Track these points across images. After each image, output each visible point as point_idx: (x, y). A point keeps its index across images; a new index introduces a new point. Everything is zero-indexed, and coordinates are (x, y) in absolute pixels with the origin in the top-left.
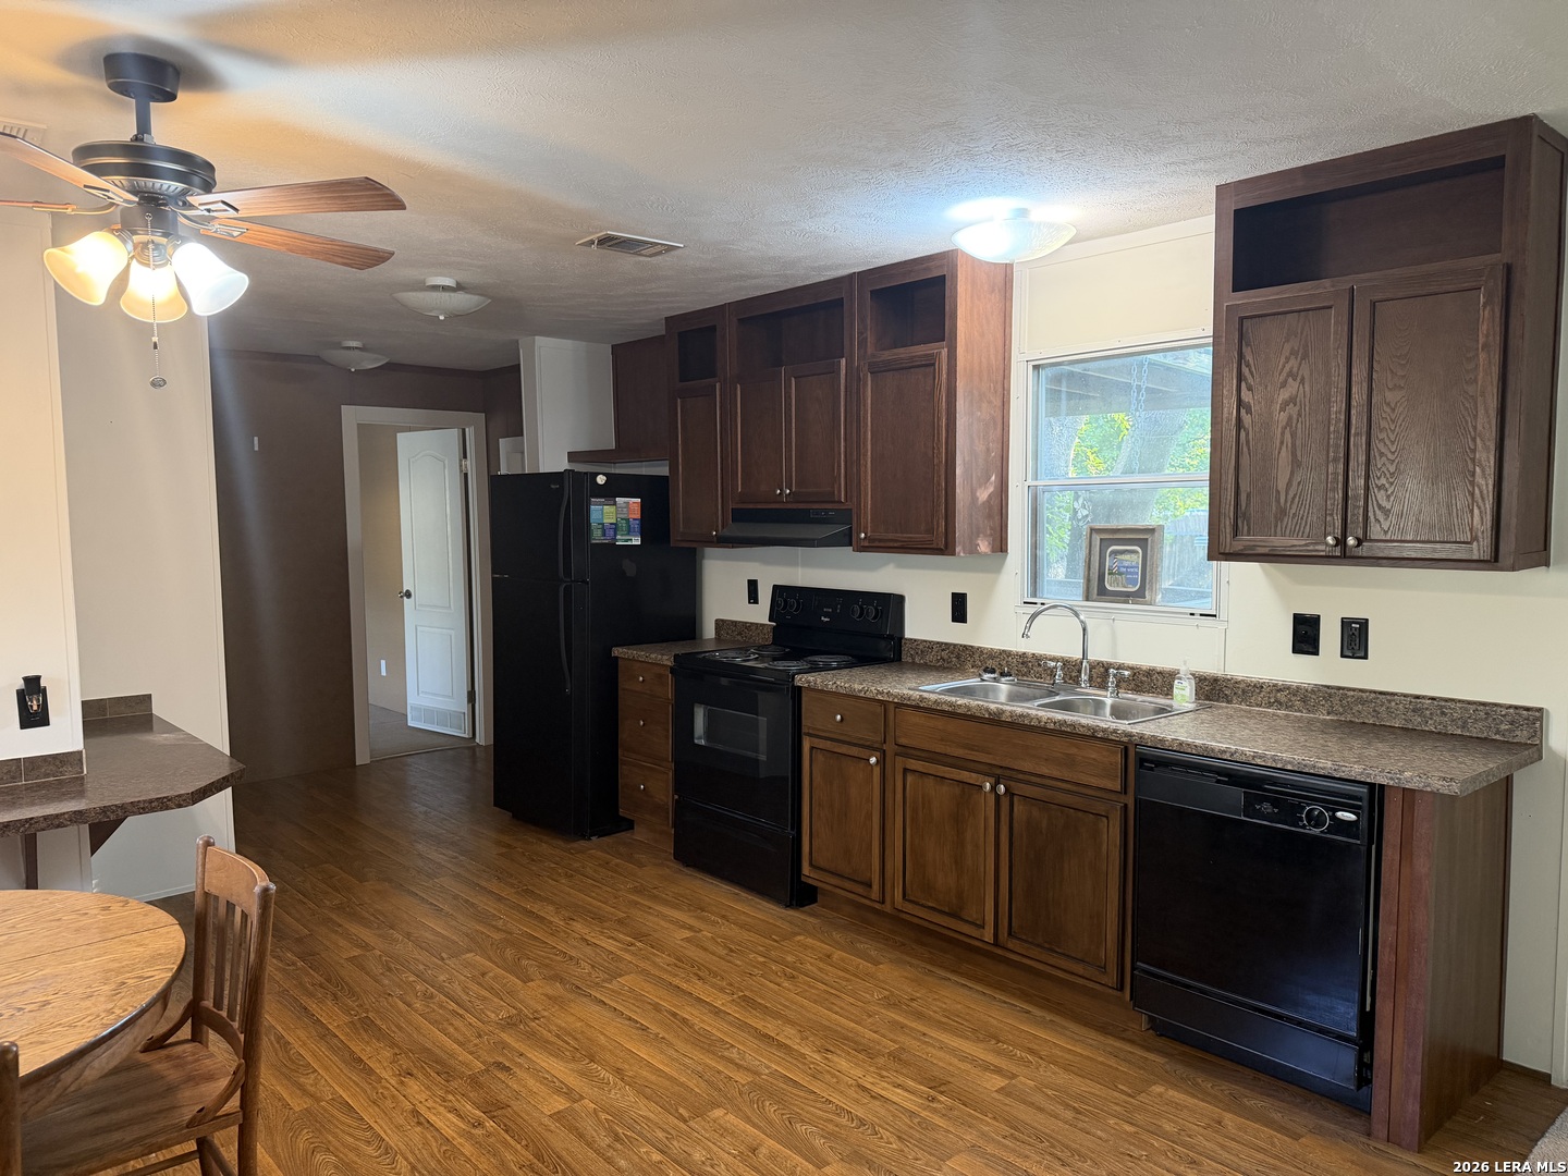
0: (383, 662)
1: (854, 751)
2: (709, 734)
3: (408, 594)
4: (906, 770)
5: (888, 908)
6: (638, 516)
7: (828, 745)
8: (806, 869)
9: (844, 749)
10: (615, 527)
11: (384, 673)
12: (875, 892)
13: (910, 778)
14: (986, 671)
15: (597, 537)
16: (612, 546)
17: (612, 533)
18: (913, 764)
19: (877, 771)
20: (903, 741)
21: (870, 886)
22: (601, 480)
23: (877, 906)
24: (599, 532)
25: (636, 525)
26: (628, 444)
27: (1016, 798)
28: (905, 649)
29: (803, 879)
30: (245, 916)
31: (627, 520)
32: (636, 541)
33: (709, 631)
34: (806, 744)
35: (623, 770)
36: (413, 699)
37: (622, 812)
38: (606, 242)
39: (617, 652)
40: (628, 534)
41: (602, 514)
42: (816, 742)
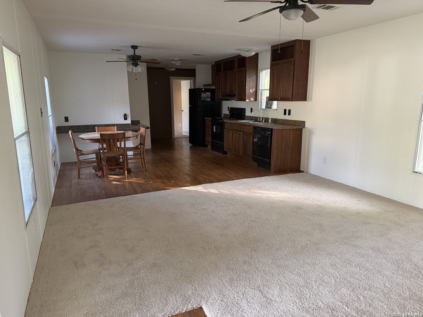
1: (229, 130)
2: (216, 131)
3: (183, 111)
4: (234, 133)
5: (232, 153)
8: (224, 149)
10: (206, 97)
12: (231, 151)
13: (235, 134)
14: (251, 120)
15: (203, 99)
16: (205, 101)
18: (235, 132)
19: (231, 133)
20: (234, 128)
21: (230, 150)
22: (203, 90)
25: (210, 97)
26: (214, 82)
27: (244, 135)
31: (208, 96)
32: (210, 100)
33: (223, 116)
34: (225, 130)
35: (206, 137)
36: (183, 130)
37: (206, 144)
39: (205, 118)
40: (208, 99)
41: (203, 95)
42: (226, 130)
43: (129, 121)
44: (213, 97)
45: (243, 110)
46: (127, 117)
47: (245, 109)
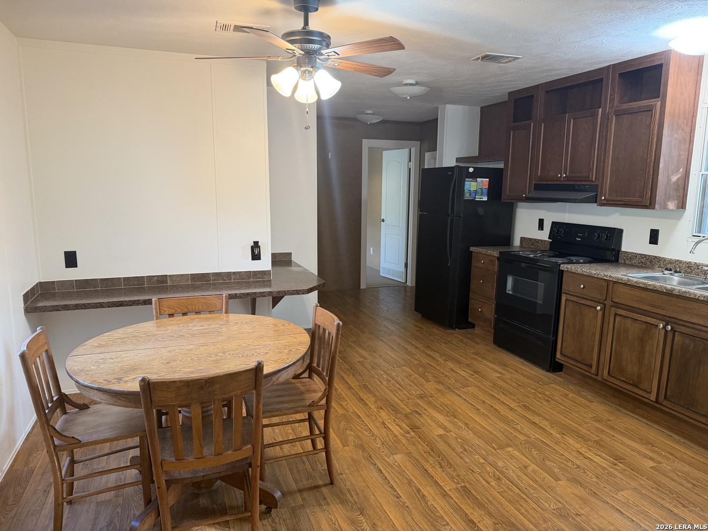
0: (372, 248)
1: (589, 303)
2: (514, 288)
3: (383, 221)
4: (616, 314)
5: (599, 378)
6: (487, 187)
7: (575, 299)
8: (558, 355)
9: (583, 302)
10: (476, 192)
11: (372, 253)
12: (593, 370)
13: (618, 318)
14: (666, 269)
15: (467, 196)
16: (474, 201)
17: (474, 194)
18: (620, 312)
19: (600, 314)
20: (616, 300)
21: (591, 366)
22: (471, 170)
23: (594, 376)
24: (468, 194)
25: (485, 191)
26: (485, 152)
27: (676, 333)
28: (621, 256)
29: (556, 360)
30: (329, 333)
31: (482, 189)
32: (485, 199)
33: (517, 242)
34: (564, 298)
35: (471, 301)
36: (382, 265)
37: (470, 320)
38: (486, 58)
39: (472, 249)
40: (481, 195)
41: (471, 186)
42: (569, 297)
43: (265, 264)
44: (495, 190)
45: (615, 234)
46: (259, 252)
47: (621, 231)
